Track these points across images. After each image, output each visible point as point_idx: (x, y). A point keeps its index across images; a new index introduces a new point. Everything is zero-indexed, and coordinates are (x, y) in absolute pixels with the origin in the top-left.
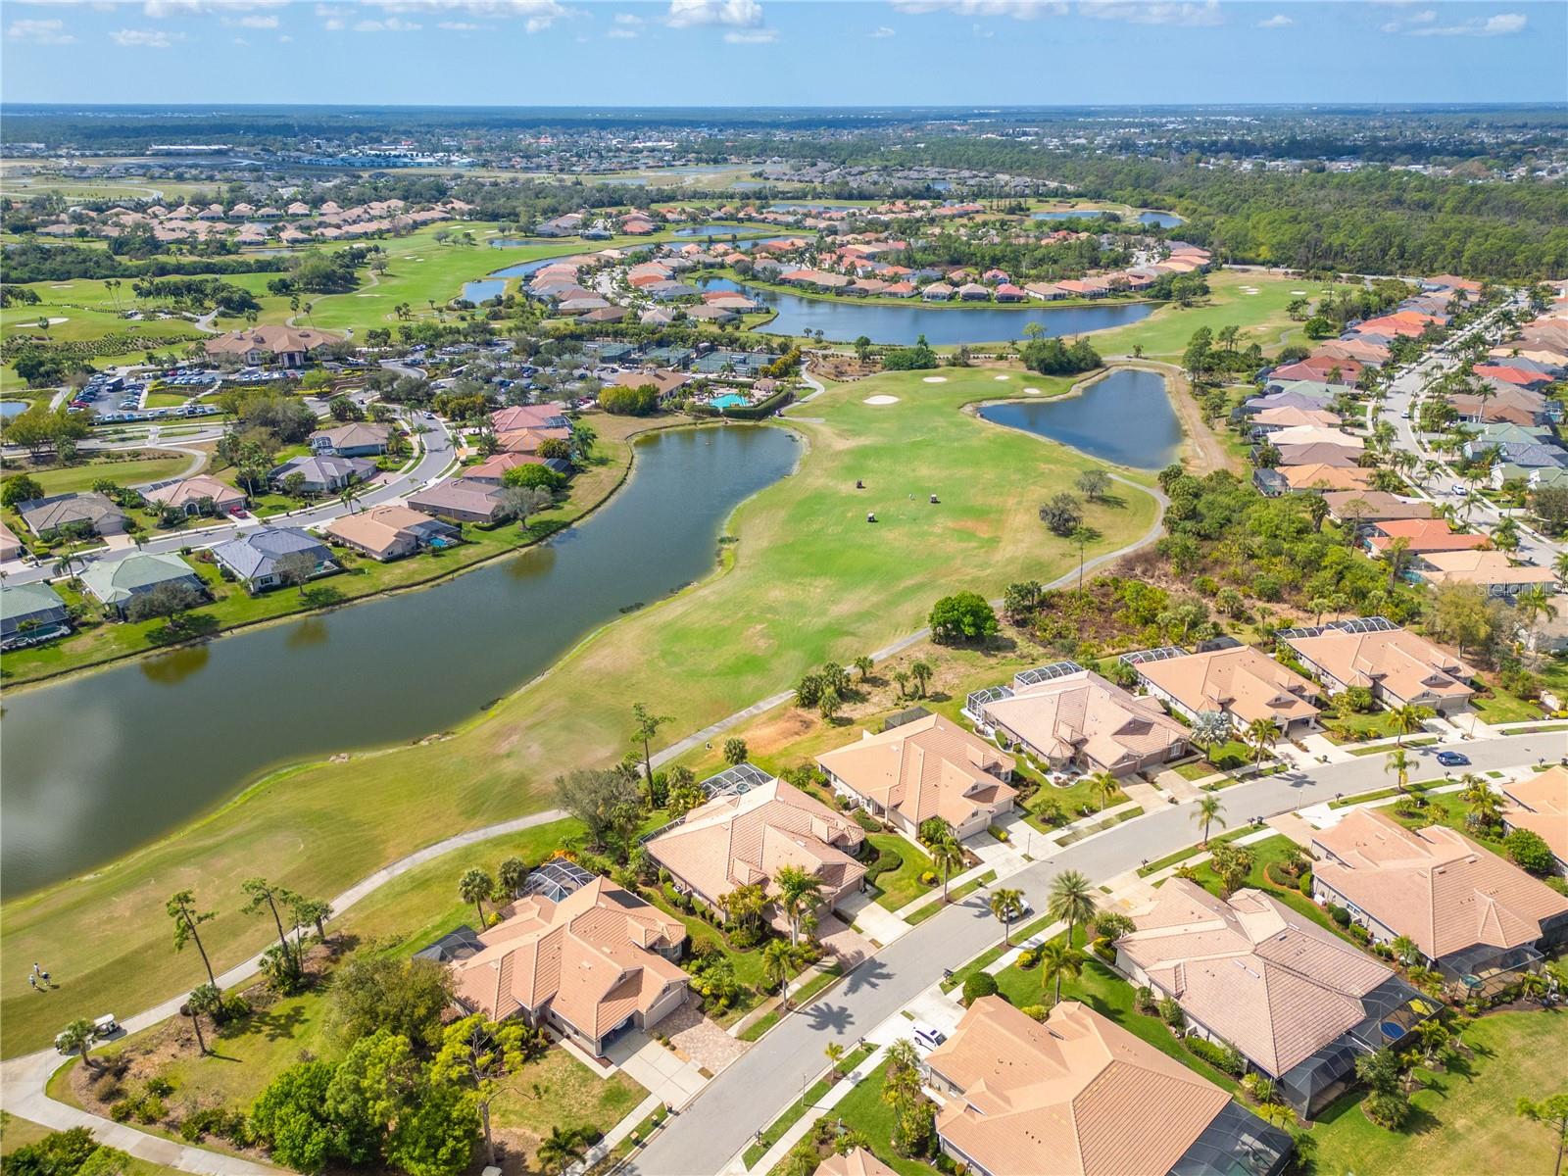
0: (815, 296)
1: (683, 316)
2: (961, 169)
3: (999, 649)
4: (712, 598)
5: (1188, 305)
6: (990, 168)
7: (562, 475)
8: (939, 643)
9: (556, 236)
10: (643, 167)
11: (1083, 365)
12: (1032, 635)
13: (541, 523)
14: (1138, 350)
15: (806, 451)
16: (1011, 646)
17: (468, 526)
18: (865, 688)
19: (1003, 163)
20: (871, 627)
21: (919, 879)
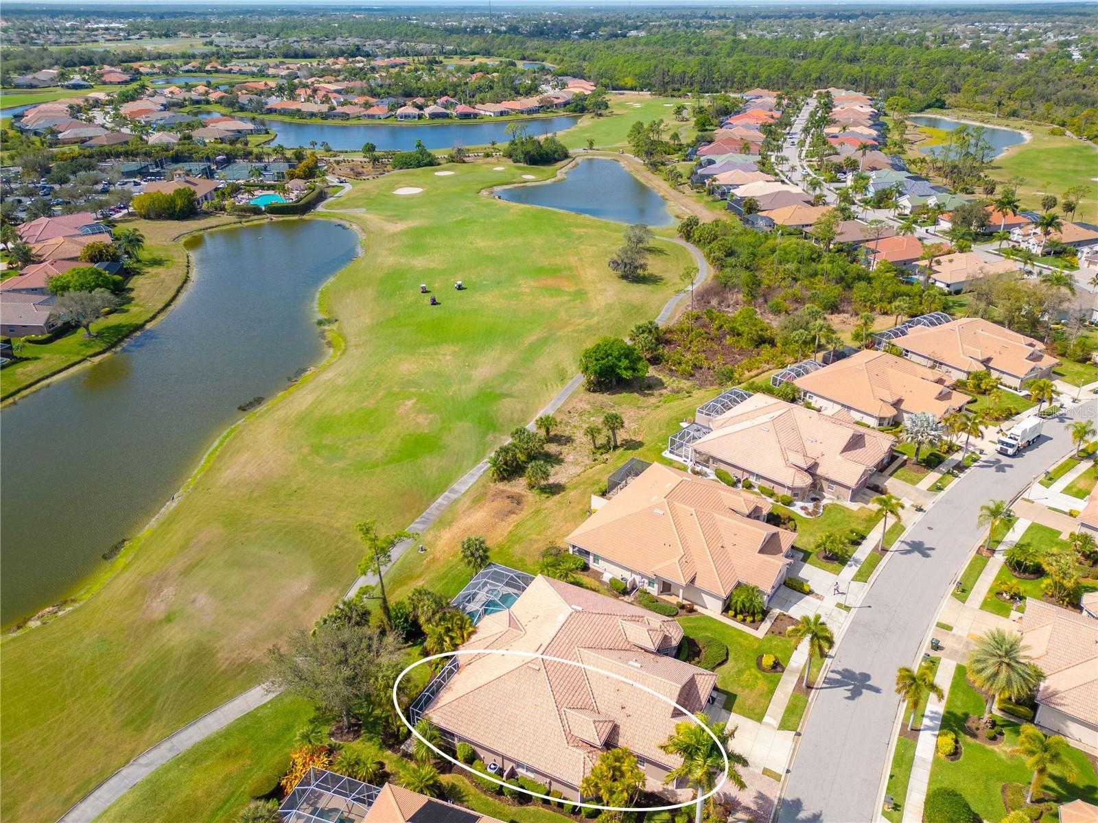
0: (303, 121)
1: (189, 138)
2: (374, 39)
3: (650, 387)
4: (340, 380)
5: (600, 115)
6: (398, 37)
7: (118, 278)
8: (594, 391)
9: (35, 87)
10: (102, 41)
11: (556, 156)
12: (671, 370)
13: (108, 328)
14: (591, 144)
15: (362, 237)
16: (660, 384)
17: (17, 342)
18: (552, 448)
19: (406, 34)
20: (520, 386)
21: (759, 665)
